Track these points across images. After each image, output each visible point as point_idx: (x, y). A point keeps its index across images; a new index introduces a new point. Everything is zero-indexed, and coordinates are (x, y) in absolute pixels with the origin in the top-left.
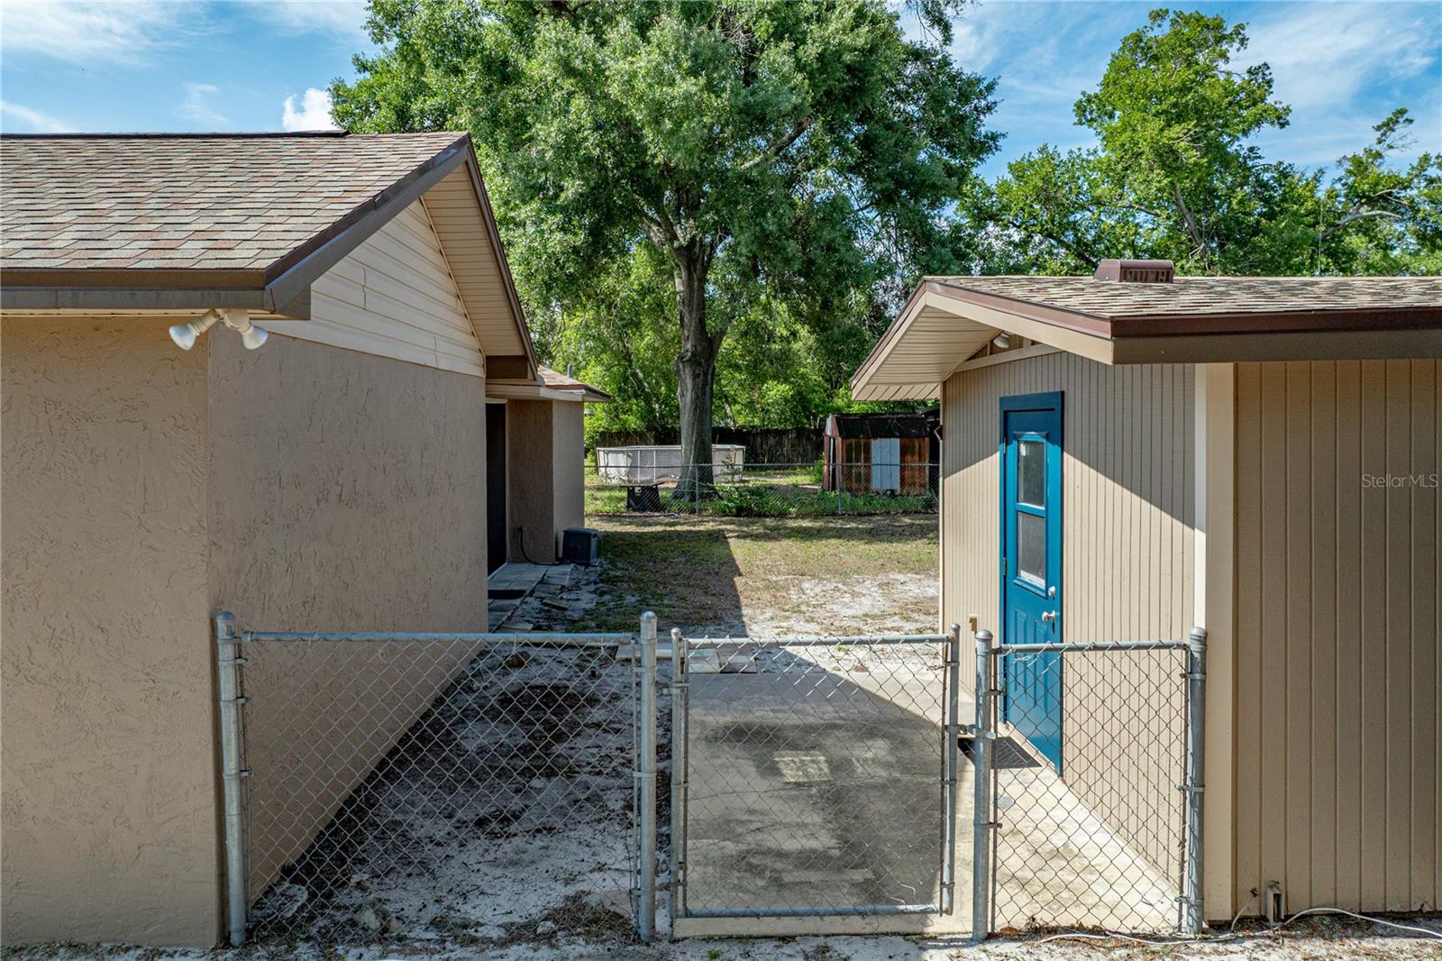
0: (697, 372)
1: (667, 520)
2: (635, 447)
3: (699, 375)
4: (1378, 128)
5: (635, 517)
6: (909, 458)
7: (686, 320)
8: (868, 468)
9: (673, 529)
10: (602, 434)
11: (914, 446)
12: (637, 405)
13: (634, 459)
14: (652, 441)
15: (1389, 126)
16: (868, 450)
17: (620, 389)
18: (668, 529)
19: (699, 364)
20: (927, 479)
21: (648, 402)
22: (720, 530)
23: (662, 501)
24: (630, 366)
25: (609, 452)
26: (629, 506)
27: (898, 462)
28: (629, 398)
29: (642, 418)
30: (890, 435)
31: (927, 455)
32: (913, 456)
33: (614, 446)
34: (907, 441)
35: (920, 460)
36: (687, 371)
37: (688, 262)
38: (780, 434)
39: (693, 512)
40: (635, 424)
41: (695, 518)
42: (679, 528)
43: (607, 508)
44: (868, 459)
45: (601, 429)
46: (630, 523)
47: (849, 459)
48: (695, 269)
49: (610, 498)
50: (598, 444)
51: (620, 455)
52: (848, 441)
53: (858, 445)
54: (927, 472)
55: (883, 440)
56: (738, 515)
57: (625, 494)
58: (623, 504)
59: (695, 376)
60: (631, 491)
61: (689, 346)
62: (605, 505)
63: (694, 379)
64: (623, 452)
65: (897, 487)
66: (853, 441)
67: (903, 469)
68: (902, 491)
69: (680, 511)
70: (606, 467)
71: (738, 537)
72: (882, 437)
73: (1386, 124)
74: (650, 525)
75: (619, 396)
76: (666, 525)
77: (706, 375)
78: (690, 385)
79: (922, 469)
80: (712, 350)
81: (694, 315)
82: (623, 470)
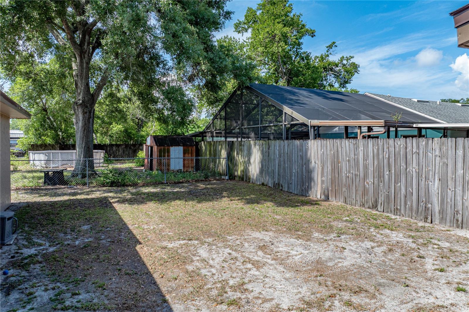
0: (85, 111)
1: (69, 191)
2: (49, 151)
3: (86, 113)
4: (327, 47)
5: (49, 189)
6: (187, 155)
7: (79, 84)
8: (169, 159)
9: (74, 198)
10: (32, 145)
11: (189, 150)
12: (51, 132)
13: (49, 157)
14: (58, 149)
15: (330, 47)
16: (169, 152)
17: (41, 125)
18: (72, 198)
19: (87, 107)
20: (194, 164)
21: (56, 131)
22: (105, 197)
23: (65, 178)
24: (47, 114)
25: (35, 153)
26: (45, 183)
27: (182, 157)
28: (47, 129)
29: (53, 139)
30: (178, 145)
31: (194, 154)
32: (188, 154)
33: (39, 151)
34: (186, 147)
35: (191, 156)
36: (79, 110)
37: (80, 52)
38: (118, 146)
39: (85, 184)
40: (50, 141)
41: (86, 189)
42: (79, 197)
43: (31, 184)
44: (169, 156)
45: (32, 143)
46: (46, 195)
47: (160, 156)
48: (84, 57)
49: (33, 177)
50: (30, 150)
51: (42, 155)
52: (160, 148)
53: (164, 150)
54: (194, 161)
55: (176, 147)
56: (111, 186)
57: (43, 174)
58: (42, 180)
59: (84, 113)
60: (47, 174)
61: (80, 97)
62: (30, 182)
63: (83, 114)
64: (43, 153)
65: (182, 168)
66: (162, 147)
67: (184, 160)
68: (184, 170)
69: (77, 184)
70: (33, 160)
71: (118, 201)
72: (175, 146)
73: (330, 46)
74: (59, 195)
75: (41, 128)
76: (70, 194)
77: (90, 112)
78: (81, 118)
79: (192, 160)
80: (93, 100)
81: (83, 81)
82: (43, 162)
